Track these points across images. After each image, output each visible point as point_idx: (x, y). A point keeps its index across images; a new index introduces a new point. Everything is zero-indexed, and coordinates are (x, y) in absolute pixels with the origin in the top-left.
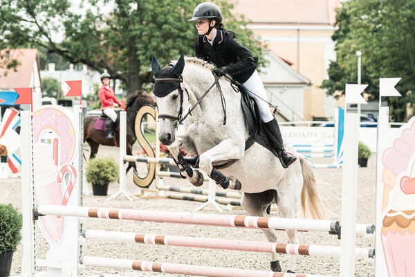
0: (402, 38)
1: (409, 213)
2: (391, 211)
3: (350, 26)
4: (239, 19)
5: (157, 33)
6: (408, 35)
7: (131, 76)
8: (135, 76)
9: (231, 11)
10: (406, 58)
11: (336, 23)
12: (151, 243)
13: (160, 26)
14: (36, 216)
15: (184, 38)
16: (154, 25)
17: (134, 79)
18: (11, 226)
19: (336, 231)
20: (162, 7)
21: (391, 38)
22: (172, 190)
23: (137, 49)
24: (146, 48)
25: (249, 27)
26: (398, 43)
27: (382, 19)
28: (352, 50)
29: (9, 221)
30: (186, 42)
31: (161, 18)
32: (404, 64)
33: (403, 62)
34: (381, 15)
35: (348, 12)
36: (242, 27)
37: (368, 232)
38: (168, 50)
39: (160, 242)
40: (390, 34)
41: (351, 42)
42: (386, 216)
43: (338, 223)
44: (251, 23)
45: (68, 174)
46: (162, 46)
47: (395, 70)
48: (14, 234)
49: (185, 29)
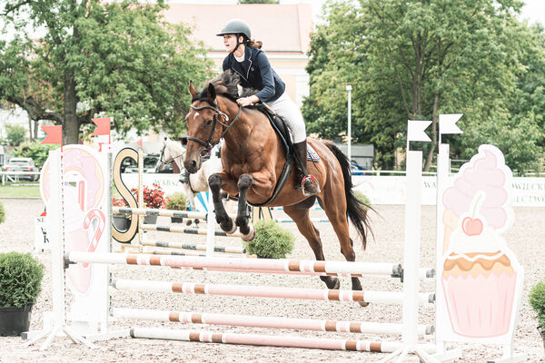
0: (393, 69)
1: (471, 255)
2: (452, 254)
3: (329, 54)
4: (198, 47)
5: (101, 64)
6: (400, 66)
7: (67, 116)
8: (72, 115)
9: (187, 36)
10: (398, 93)
11: (311, 52)
12: (190, 292)
13: (103, 55)
14: (67, 264)
15: (132, 69)
16: (96, 55)
17: (70, 119)
18: (32, 277)
19: (399, 274)
20: (106, 32)
21: (379, 69)
22: (158, 245)
23: (75, 84)
24: (86, 82)
25: (209, 56)
26: (387, 75)
27: (368, 47)
28: (332, 84)
29: (29, 271)
30: (134, 74)
31: (104, 46)
32: (394, 101)
33: (394, 98)
34: (367, 42)
35: (327, 38)
36: (200, 56)
37: (428, 276)
38: (114, 84)
39: (200, 291)
40: (377, 64)
41: (331, 74)
42: (447, 260)
43: (400, 265)
44: (210, 51)
45: (95, 219)
46: (106, 79)
47: (383, 108)
48: (35, 285)
49: (132, 58)
